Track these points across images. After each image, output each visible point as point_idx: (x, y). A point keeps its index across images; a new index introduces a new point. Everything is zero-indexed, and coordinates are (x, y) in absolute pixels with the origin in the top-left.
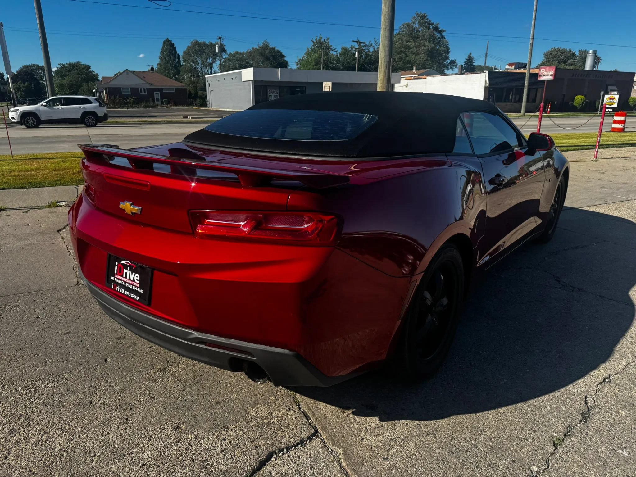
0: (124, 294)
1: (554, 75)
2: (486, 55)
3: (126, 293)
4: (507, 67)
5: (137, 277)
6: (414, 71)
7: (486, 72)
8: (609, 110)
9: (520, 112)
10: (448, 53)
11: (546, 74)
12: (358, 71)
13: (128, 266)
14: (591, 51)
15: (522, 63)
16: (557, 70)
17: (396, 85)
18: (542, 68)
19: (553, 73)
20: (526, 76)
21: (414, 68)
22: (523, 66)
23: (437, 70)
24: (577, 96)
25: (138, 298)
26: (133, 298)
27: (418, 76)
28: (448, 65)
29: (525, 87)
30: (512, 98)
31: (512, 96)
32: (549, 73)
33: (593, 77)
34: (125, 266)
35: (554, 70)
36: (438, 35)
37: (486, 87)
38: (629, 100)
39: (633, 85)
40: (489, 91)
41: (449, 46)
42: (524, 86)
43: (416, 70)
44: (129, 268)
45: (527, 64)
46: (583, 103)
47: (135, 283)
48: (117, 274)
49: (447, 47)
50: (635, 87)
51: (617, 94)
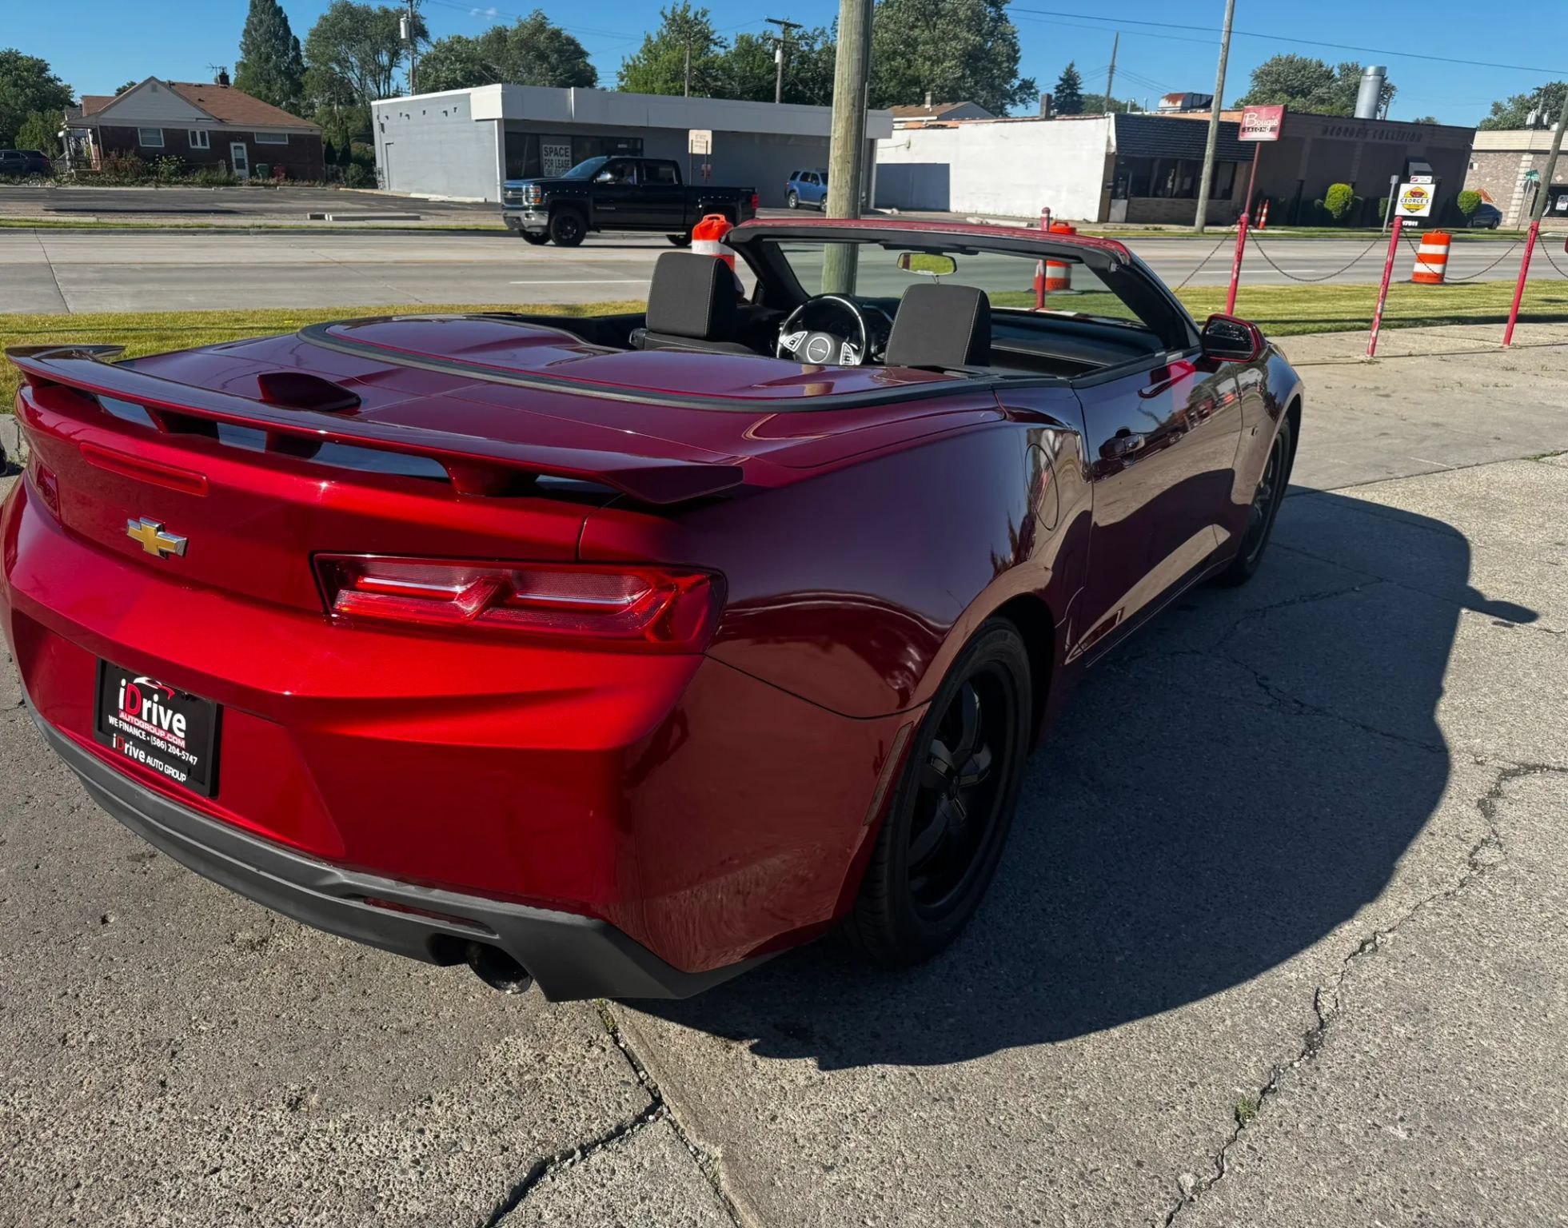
0: (146, 765)
1: (1278, 130)
2: (1112, 70)
3: (149, 760)
4: (1164, 103)
5: (180, 722)
6: (927, 106)
7: (1109, 117)
8: (1410, 223)
9: (1192, 223)
10: (1016, 60)
11: (1259, 126)
12: (782, 101)
13: (154, 691)
14: (1371, 70)
15: (1201, 95)
16: (1286, 116)
17: (881, 143)
18: (1248, 111)
19: (1276, 123)
20: (1210, 128)
21: (928, 99)
22: (1204, 101)
23: (985, 106)
24: (1333, 187)
25: (183, 778)
26: (169, 777)
27: (938, 119)
28: (1015, 93)
29: (1206, 159)
30: (1173, 185)
31: (1173, 181)
32: (1266, 124)
33: (1374, 137)
34: (147, 693)
35: (1279, 115)
36: (990, 12)
37: (1108, 156)
38: (1460, 199)
39: (1471, 161)
40: (1117, 166)
41: (1019, 43)
42: (1203, 156)
43: (932, 104)
44: (156, 698)
45: (1212, 97)
46: (1347, 203)
47: (174, 737)
48: (124, 710)
49: (1013, 45)
50: (1476, 166)
51: (1429, 181)
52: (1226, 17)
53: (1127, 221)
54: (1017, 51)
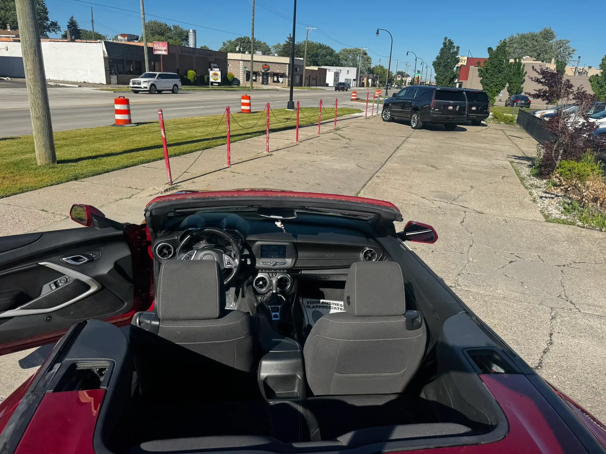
1: (167, 51)
2: (93, 21)
4: (120, 38)
6: (9, 30)
7: (102, 42)
8: (216, 84)
10: (47, 13)
11: (160, 49)
14: (191, 31)
15: (134, 35)
16: (169, 45)
19: (166, 48)
21: (8, 27)
22: (135, 38)
24: (189, 71)
27: (16, 37)
28: (49, 27)
30: (133, 70)
31: (133, 68)
33: (198, 54)
35: (167, 45)
37: (105, 58)
38: (228, 76)
39: (228, 63)
40: (109, 62)
41: (46, 6)
42: (144, 60)
43: (11, 29)
45: (138, 36)
46: (195, 77)
49: (44, 6)
50: (230, 65)
51: (218, 70)
52: (141, 8)
53: (118, 84)
54: (46, 9)
